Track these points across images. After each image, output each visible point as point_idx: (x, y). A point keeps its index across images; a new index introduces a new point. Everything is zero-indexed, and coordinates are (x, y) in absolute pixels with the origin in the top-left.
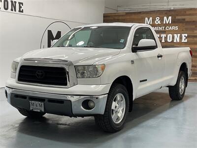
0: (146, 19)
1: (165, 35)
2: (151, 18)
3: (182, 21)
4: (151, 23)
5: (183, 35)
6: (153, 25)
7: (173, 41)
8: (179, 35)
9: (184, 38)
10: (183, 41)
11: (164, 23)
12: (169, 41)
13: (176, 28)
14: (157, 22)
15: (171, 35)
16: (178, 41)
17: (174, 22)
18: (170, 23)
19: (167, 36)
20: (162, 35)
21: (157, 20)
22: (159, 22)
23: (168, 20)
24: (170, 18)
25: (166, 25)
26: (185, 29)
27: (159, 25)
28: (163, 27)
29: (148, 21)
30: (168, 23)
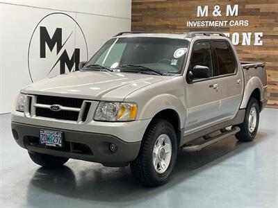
0: (199, 7)
1: (228, 34)
2: (206, 8)
4: (206, 15)
5: (256, 34)
6: (211, 18)
7: (240, 44)
8: (250, 34)
9: (257, 39)
10: (256, 43)
13: (246, 23)
14: (216, 13)
15: (237, 34)
16: (249, 44)
18: (236, 14)
19: (231, 36)
21: (216, 10)
22: (219, 14)
23: (233, 10)
24: (236, 7)
25: (229, 18)
26: (260, 24)
27: (218, 19)
28: (226, 22)
29: (202, 11)
30: (232, 15)
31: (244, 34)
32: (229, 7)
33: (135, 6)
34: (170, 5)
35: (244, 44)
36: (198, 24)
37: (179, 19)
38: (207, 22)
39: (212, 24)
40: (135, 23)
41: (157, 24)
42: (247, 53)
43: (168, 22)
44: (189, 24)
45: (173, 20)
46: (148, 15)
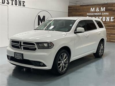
0: (91, 8)
1: (101, 17)
2: (94, 8)
3: (111, 10)
4: (94, 11)
5: (111, 17)
6: (95, 12)
7: (105, 21)
8: (109, 17)
9: (112, 19)
11: (101, 11)
12: (103, 20)
14: (97, 10)
15: (105, 18)
17: (107, 10)
18: (104, 11)
19: (102, 18)
20: (100, 17)
21: (97, 9)
22: (98, 10)
23: (103, 9)
24: (104, 8)
25: (102, 12)
27: (98, 12)
29: (92, 10)
30: (103, 11)
31: (107, 17)
32: (102, 8)
33: (69, 8)
34: (81, 8)
35: (107, 21)
36: (91, 14)
37: (84, 12)
39: (96, 14)
41: (77, 14)
43: (80, 14)
44: (88, 14)
45: (82, 13)
46: (74, 11)
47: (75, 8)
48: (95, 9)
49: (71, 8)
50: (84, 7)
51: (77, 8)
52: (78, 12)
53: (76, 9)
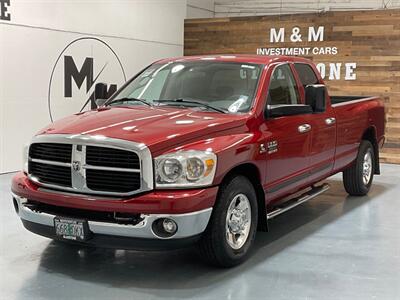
0: (273, 31)
2: (282, 31)
3: (346, 37)
4: (282, 40)
5: (348, 65)
6: (288, 45)
7: (327, 78)
8: (339, 65)
9: (349, 71)
10: (348, 77)
11: (310, 40)
13: (334, 50)
14: (295, 38)
15: (323, 66)
16: (338, 78)
17: (329, 38)
18: (321, 39)
21: (295, 34)
22: (299, 39)
23: (316, 34)
24: (321, 29)
25: (313, 44)
26: (352, 52)
27: (298, 45)
28: (308, 49)
29: (276, 35)
30: (316, 40)
31: (332, 65)
32: (311, 29)
33: (188, 29)
34: (235, 27)
35: (331, 77)
36: (271, 52)
37: (246, 46)
38: (283, 49)
39: (289, 52)
40: (189, 51)
42: (336, 90)
44: (260, 51)
45: (238, 46)
46: (205, 41)
47: (211, 28)
48: (288, 34)
49: (193, 29)
50: (246, 26)
51: (220, 28)
52: (220, 43)
53: (215, 32)
